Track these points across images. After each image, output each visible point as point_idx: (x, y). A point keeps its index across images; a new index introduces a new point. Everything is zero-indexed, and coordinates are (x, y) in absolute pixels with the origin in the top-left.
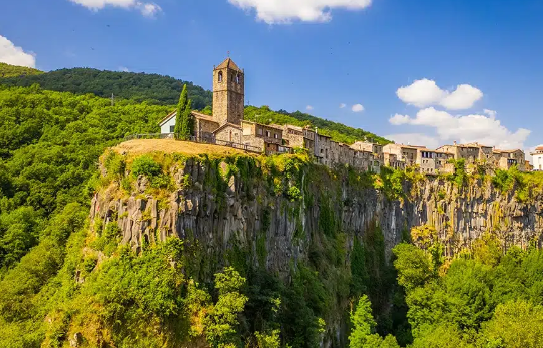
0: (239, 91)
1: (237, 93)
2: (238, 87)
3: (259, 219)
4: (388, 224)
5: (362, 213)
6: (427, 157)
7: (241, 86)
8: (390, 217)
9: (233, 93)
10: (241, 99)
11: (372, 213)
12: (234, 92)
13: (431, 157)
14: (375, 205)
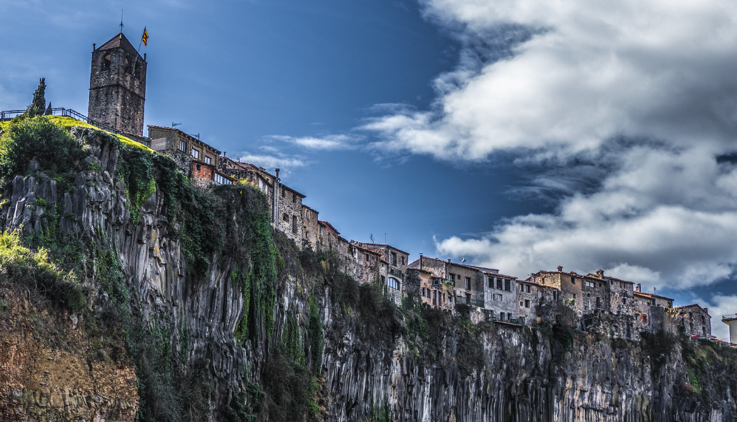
0: (137, 92)
1: (133, 94)
2: (136, 83)
3: (184, 274)
4: (416, 412)
5: (362, 371)
6: (499, 286)
7: (140, 83)
8: (420, 396)
9: (127, 93)
10: (140, 107)
11: (382, 377)
12: (128, 90)
13: (508, 289)
14: (388, 362)
